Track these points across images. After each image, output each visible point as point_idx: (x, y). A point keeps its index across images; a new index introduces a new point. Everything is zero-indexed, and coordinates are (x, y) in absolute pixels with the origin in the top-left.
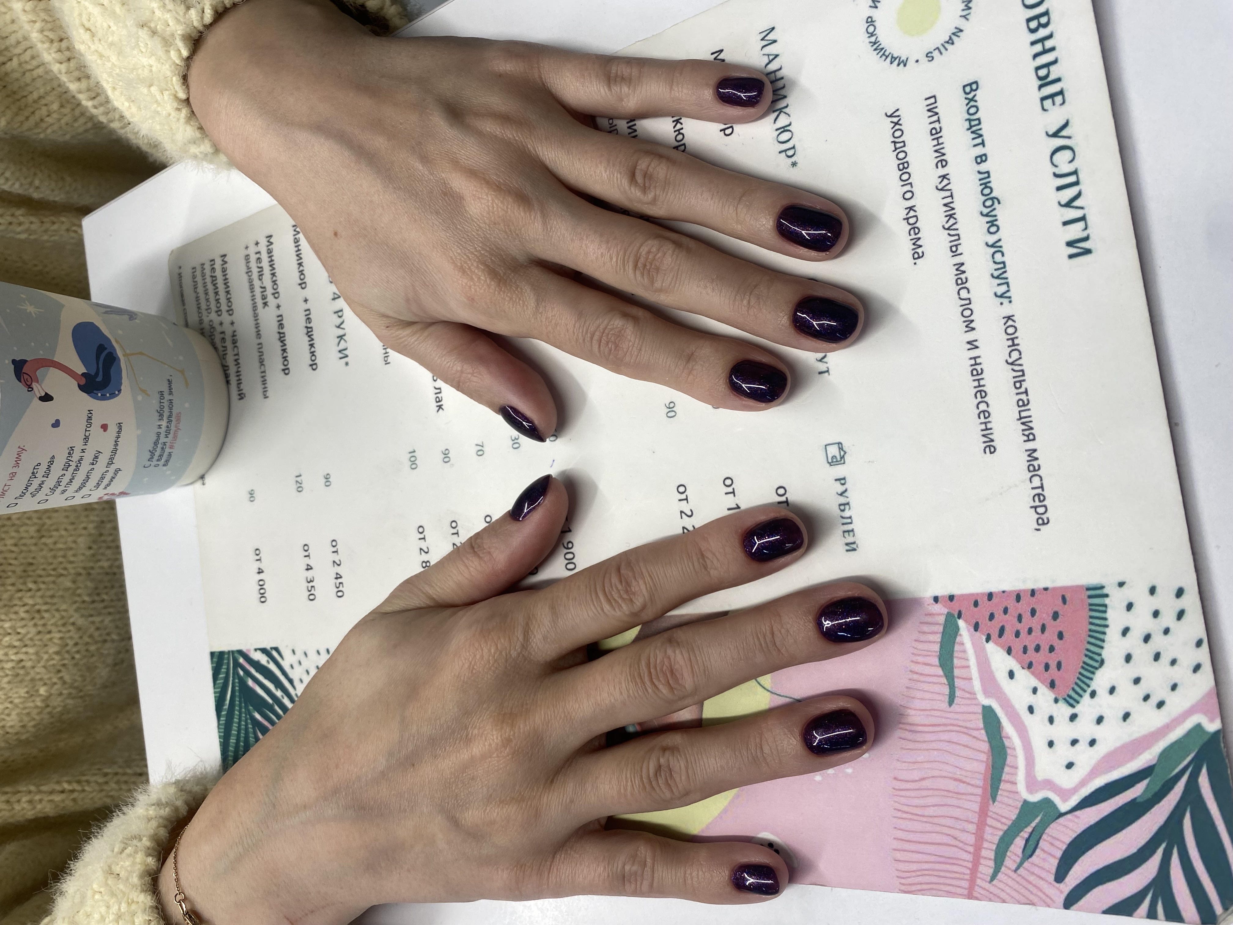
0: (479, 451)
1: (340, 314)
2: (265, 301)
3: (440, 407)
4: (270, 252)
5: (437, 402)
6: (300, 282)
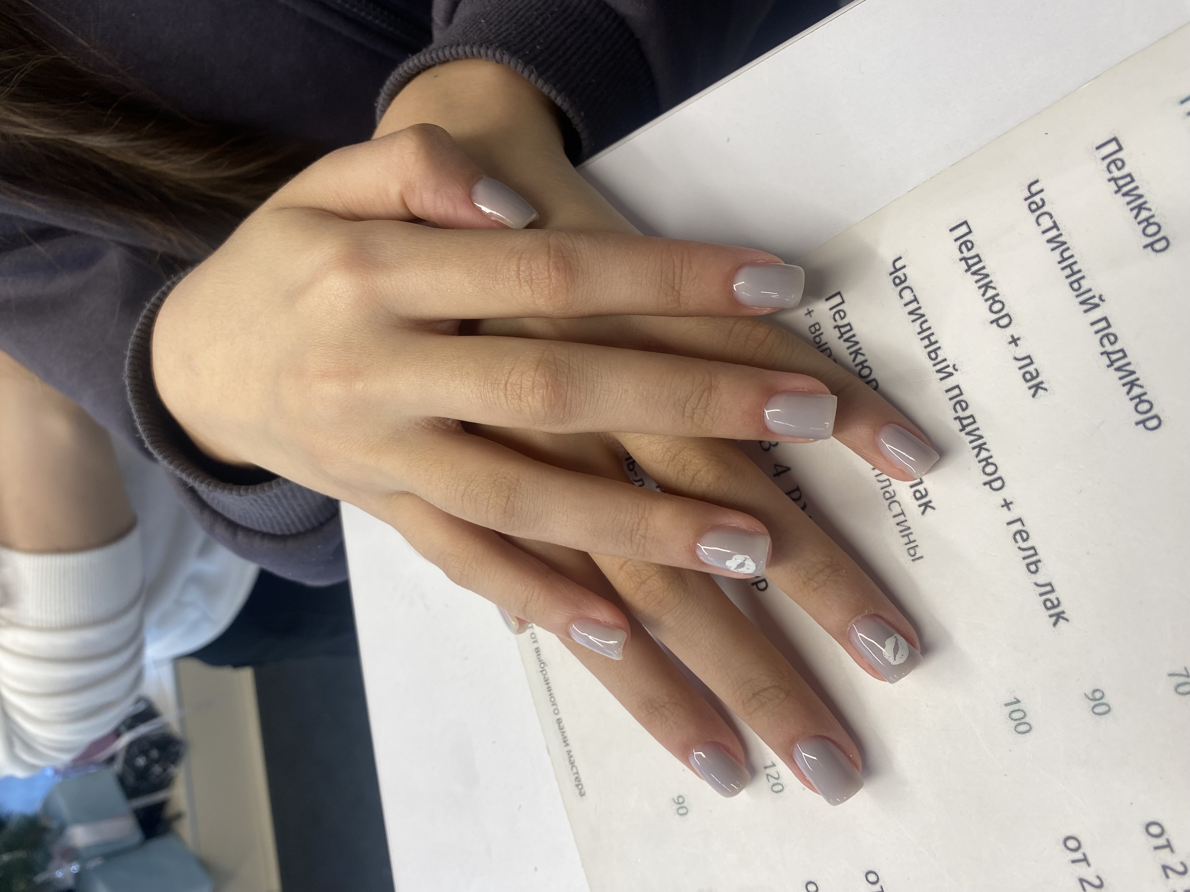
0: (1180, 685)
3: (1059, 617)
5: (1047, 608)
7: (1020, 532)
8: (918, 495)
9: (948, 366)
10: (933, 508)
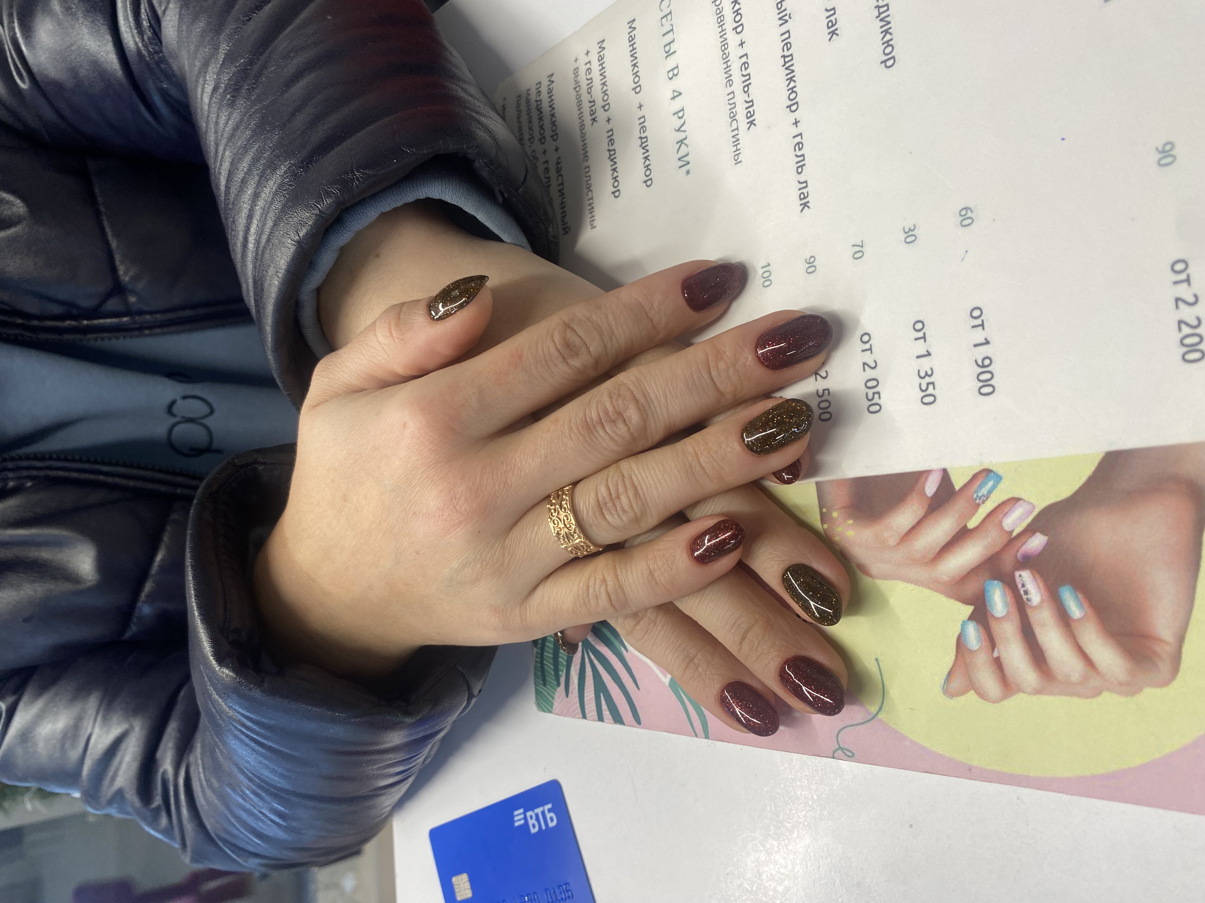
0: (856, 253)
1: (680, 114)
2: (594, 116)
3: (805, 205)
4: (601, 59)
5: (801, 199)
6: (635, 86)
7: (798, 143)
8: (749, 115)
9: (786, 15)
10: (755, 125)
